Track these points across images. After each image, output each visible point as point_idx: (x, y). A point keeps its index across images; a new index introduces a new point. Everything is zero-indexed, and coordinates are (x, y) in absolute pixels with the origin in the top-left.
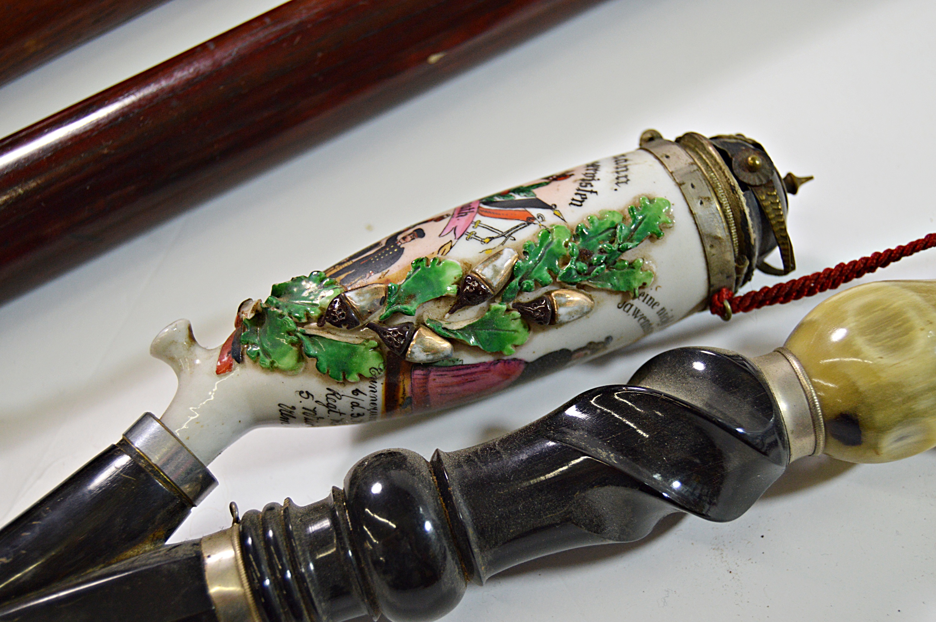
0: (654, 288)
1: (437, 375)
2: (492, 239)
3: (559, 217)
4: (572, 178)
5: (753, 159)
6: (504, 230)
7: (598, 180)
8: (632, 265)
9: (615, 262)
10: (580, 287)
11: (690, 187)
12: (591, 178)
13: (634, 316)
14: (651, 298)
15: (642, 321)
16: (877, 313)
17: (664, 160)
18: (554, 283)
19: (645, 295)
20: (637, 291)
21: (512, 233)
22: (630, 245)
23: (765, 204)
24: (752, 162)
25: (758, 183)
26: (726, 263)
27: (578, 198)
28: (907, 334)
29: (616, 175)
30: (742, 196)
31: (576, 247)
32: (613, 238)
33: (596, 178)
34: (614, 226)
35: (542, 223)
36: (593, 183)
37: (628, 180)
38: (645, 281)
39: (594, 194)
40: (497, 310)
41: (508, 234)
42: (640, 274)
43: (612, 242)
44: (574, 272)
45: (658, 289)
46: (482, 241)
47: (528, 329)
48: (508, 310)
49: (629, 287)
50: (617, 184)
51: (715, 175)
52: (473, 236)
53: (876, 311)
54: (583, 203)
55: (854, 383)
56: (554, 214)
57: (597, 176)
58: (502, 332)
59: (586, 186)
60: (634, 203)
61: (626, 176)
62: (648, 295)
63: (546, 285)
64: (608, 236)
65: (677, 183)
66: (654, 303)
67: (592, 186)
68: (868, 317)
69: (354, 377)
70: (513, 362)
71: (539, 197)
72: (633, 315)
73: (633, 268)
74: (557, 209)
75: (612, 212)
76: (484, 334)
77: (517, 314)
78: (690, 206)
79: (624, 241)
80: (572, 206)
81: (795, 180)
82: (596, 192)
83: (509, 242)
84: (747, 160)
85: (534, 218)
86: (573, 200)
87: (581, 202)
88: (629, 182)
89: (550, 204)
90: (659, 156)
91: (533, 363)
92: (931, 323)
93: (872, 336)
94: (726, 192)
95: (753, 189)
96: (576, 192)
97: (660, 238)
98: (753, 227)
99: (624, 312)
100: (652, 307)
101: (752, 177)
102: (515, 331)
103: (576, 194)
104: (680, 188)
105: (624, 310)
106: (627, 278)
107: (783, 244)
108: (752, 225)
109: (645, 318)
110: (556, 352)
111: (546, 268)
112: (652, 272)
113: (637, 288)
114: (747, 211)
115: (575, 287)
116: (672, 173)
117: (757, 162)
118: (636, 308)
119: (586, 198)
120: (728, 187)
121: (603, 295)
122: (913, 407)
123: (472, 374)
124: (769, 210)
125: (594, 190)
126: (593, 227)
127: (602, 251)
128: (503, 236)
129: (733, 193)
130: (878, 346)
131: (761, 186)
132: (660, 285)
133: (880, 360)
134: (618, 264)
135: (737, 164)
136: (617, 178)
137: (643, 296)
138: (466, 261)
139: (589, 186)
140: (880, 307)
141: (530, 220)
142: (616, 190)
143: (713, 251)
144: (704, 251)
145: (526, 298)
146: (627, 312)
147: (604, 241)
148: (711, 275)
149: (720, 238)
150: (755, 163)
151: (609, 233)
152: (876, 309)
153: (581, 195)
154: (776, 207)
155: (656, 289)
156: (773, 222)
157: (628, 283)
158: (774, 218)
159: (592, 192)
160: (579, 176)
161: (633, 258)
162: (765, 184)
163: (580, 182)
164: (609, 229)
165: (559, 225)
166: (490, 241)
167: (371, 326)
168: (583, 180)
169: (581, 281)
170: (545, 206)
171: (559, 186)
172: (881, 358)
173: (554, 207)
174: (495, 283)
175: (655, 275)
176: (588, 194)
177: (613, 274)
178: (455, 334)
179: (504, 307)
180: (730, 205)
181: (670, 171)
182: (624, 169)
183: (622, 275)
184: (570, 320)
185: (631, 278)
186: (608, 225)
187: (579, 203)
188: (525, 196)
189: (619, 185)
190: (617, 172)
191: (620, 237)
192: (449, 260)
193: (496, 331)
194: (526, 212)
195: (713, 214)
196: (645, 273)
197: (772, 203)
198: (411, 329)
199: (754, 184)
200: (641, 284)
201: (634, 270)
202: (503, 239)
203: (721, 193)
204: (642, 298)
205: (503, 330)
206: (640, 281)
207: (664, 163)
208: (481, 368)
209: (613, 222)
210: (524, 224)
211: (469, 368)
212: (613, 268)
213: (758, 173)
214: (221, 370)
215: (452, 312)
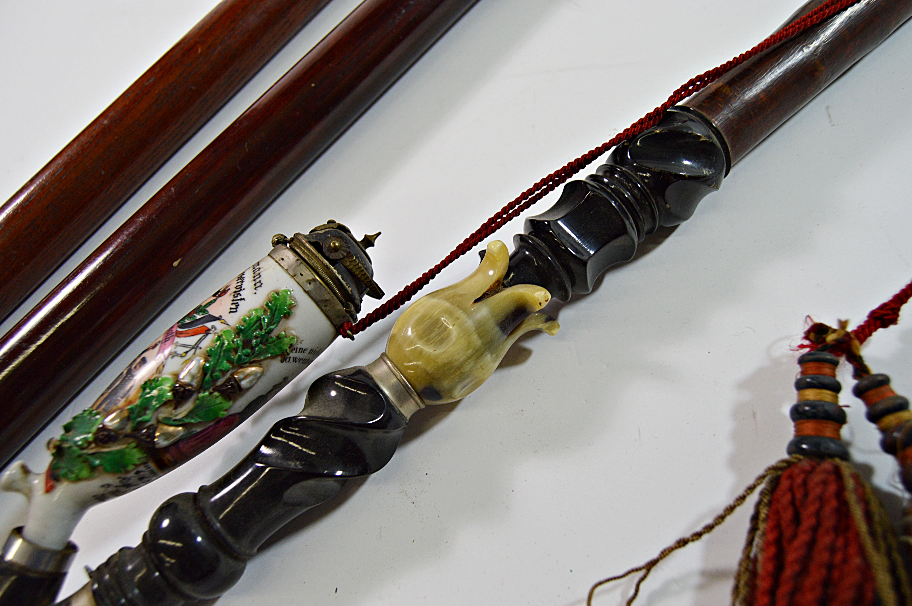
0: (299, 342)
1: (184, 444)
2: (187, 352)
3: (224, 323)
4: (229, 292)
5: (334, 243)
6: (193, 344)
7: (244, 289)
8: (278, 337)
9: (267, 340)
10: (251, 364)
11: (300, 276)
12: (239, 290)
13: (295, 362)
14: (300, 349)
15: (301, 361)
16: (427, 322)
17: (281, 262)
18: (234, 367)
19: (296, 349)
20: (288, 351)
21: (198, 344)
22: (272, 327)
23: (350, 267)
24: (333, 245)
25: (341, 257)
26: (338, 311)
27: (234, 306)
28: (446, 330)
29: (254, 282)
30: (333, 269)
31: (239, 341)
32: (261, 326)
33: (242, 289)
34: (259, 318)
35: (216, 331)
36: (241, 292)
37: (262, 284)
38: (291, 343)
39: (243, 301)
40: (203, 397)
41: (195, 347)
42: (286, 340)
43: (261, 329)
44: (243, 357)
45: (302, 342)
46: (182, 356)
47: (228, 398)
48: (211, 394)
49: (282, 350)
50: (255, 289)
51: (314, 261)
52: (175, 355)
53: (426, 321)
54: (238, 309)
55: (425, 370)
56: (222, 323)
57: (243, 287)
58: (213, 407)
59: (237, 297)
60: (269, 299)
61: (260, 282)
62: (297, 348)
63: (228, 371)
64: (257, 326)
65: (291, 276)
66: (303, 350)
67: (241, 295)
68: (423, 326)
69: (131, 467)
70: (229, 417)
71: (210, 313)
72: (293, 361)
73: (280, 339)
74: (223, 318)
75: (256, 310)
76: (201, 413)
77: (216, 394)
78: (303, 287)
79: (268, 327)
80: (232, 314)
81: (370, 239)
82: (244, 299)
83: (198, 351)
84: (330, 245)
85: (209, 330)
86: (231, 309)
87: (236, 309)
88: (262, 285)
89: (217, 316)
90: (277, 260)
91: (243, 412)
92: (458, 319)
93: (427, 337)
94: (324, 270)
95: (340, 261)
96: (232, 302)
97: (290, 315)
98: (347, 285)
99: (287, 363)
100: (304, 352)
101: (337, 255)
102: (221, 403)
103: (232, 304)
104: (294, 279)
105: (286, 362)
106: (279, 346)
107: (370, 285)
108: (346, 283)
109: (302, 359)
110: (255, 400)
111: (225, 362)
112: (293, 336)
113: (288, 349)
114: (340, 277)
115: (248, 364)
116: (287, 270)
117: (337, 244)
118: (294, 358)
119: (238, 305)
120: (324, 267)
121: (268, 361)
122: (463, 371)
123: (206, 434)
124: (354, 270)
125: (242, 298)
126: (246, 324)
127: (256, 337)
128: (193, 348)
129: (328, 269)
130: (431, 344)
131: (344, 258)
132: (302, 340)
133: (434, 352)
134: (270, 340)
135: (326, 249)
136: (255, 285)
137: (294, 350)
138: (175, 373)
139: (239, 295)
140: (428, 317)
141: (207, 332)
142: (255, 293)
143: (328, 308)
144: (322, 310)
145: (219, 383)
146: (289, 362)
147: (256, 330)
148: (332, 320)
149: (328, 300)
150: (335, 245)
151: (257, 324)
152: (426, 319)
153: (235, 304)
154: (357, 267)
155: (301, 343)
156: (359, 276)
157: (280, 348)
158: (359, 273)
159: (241, 299)
160: (233, 289)
161: (278, 333)
162: (346, 256)
163: (234, 294)
164: (256, 322)
165: (225, 330)
166: (186, 354)
167: (127, 436)
168: (235, 292)
169: (249, 360)
170: (215, 319)
171: (221, 301)
172: (435, 350)
173: (220, 318)
174: (194, 384)
175: (296, 337)
176: (239, 302)
177: (269, 347)
178: (182, 421)
179: (207, 393)
180: (329, 277)
181: (286, 268)
182: (258, 276)
183: (275, 345)
184: (252, 384)
185: (281, 345)
186: (255, 319)
187: (235, 310)
188: (202, 315)
189: (257, 289)
190: (254, 280)
191: (264, 325)
192: (164, 376)
193: (209, 408)
194: (204, 327)
195: (319, 287)
196: (289, 338)
197: (354, 265)
198: (153, 429)
199: (340, 258)
200: (289, 346)
201: (282, 340)
202: (193, 350)
203: (321, 271)
204: (294, 351)
205: (213, 406)
206: (287, 344)
207: (281, 264)
208: (210, 429)
209: (258, 317)
210: (204, 336)
211: (203, 432)
212: (267, 344)
213: (340, 251)
214: (49, 490)
215: (175, 408)
